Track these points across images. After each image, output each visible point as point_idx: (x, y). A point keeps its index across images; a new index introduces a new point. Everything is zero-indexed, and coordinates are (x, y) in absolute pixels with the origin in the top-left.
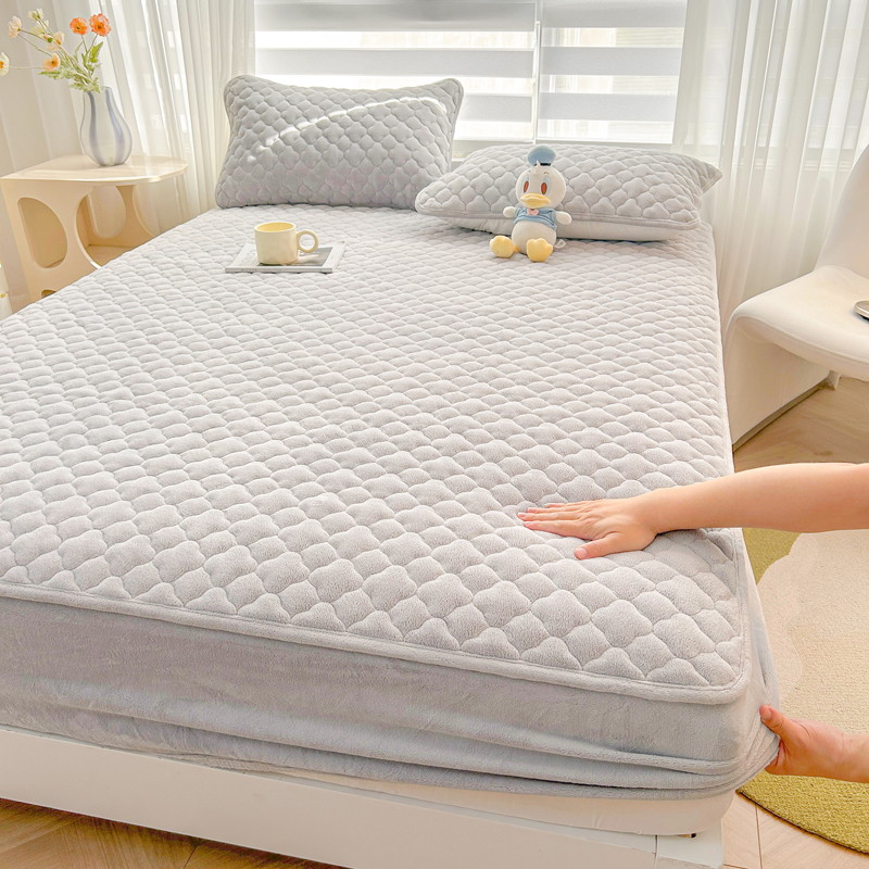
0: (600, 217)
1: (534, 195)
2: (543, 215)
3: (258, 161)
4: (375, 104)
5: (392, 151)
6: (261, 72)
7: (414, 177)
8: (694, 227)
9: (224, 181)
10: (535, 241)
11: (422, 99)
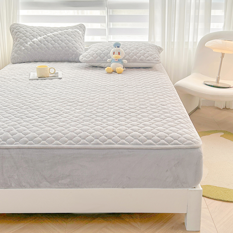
0: (135, 61)
1: (116, 55)
2: (119, 61)
3: (25, 49)
4: (60, 32)
5: (68, 45)
6: (21, 22)
7: (75, 52)
8: (160, 63)
9: (13, 56)
10: (119, 68)
11: (75, 30)
